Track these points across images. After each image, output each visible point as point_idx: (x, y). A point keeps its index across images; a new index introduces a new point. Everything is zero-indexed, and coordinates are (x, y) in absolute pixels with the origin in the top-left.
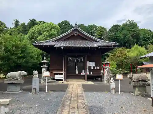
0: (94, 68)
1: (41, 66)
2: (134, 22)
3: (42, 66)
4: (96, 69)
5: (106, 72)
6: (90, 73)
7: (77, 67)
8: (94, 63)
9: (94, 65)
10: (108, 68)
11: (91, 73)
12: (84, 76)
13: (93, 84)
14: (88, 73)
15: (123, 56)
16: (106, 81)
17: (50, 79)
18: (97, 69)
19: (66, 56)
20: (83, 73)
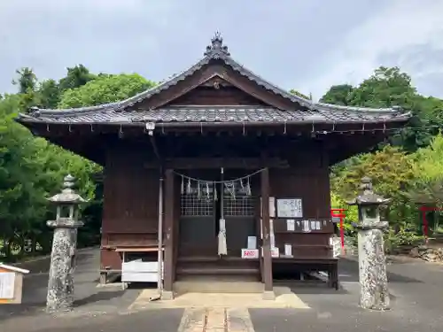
0: (299, 227)
1: (49, 223)
2: (400, 73)
3: (53, 218)
4: (307, 230)
5: (369, 246)
6: (282, 251)
7: (222, 223)
8: (298, 203)
9: (298, 213)
10: (374, 227)
11: (288, 249)
12: (256, 263)
13: (305, 307)
14: (275, 252)
15: (394, 177)
16: (372, 292)
17: (103, 278)
18: (314, 233)
19: (169, 172)
20: (250, 251)
